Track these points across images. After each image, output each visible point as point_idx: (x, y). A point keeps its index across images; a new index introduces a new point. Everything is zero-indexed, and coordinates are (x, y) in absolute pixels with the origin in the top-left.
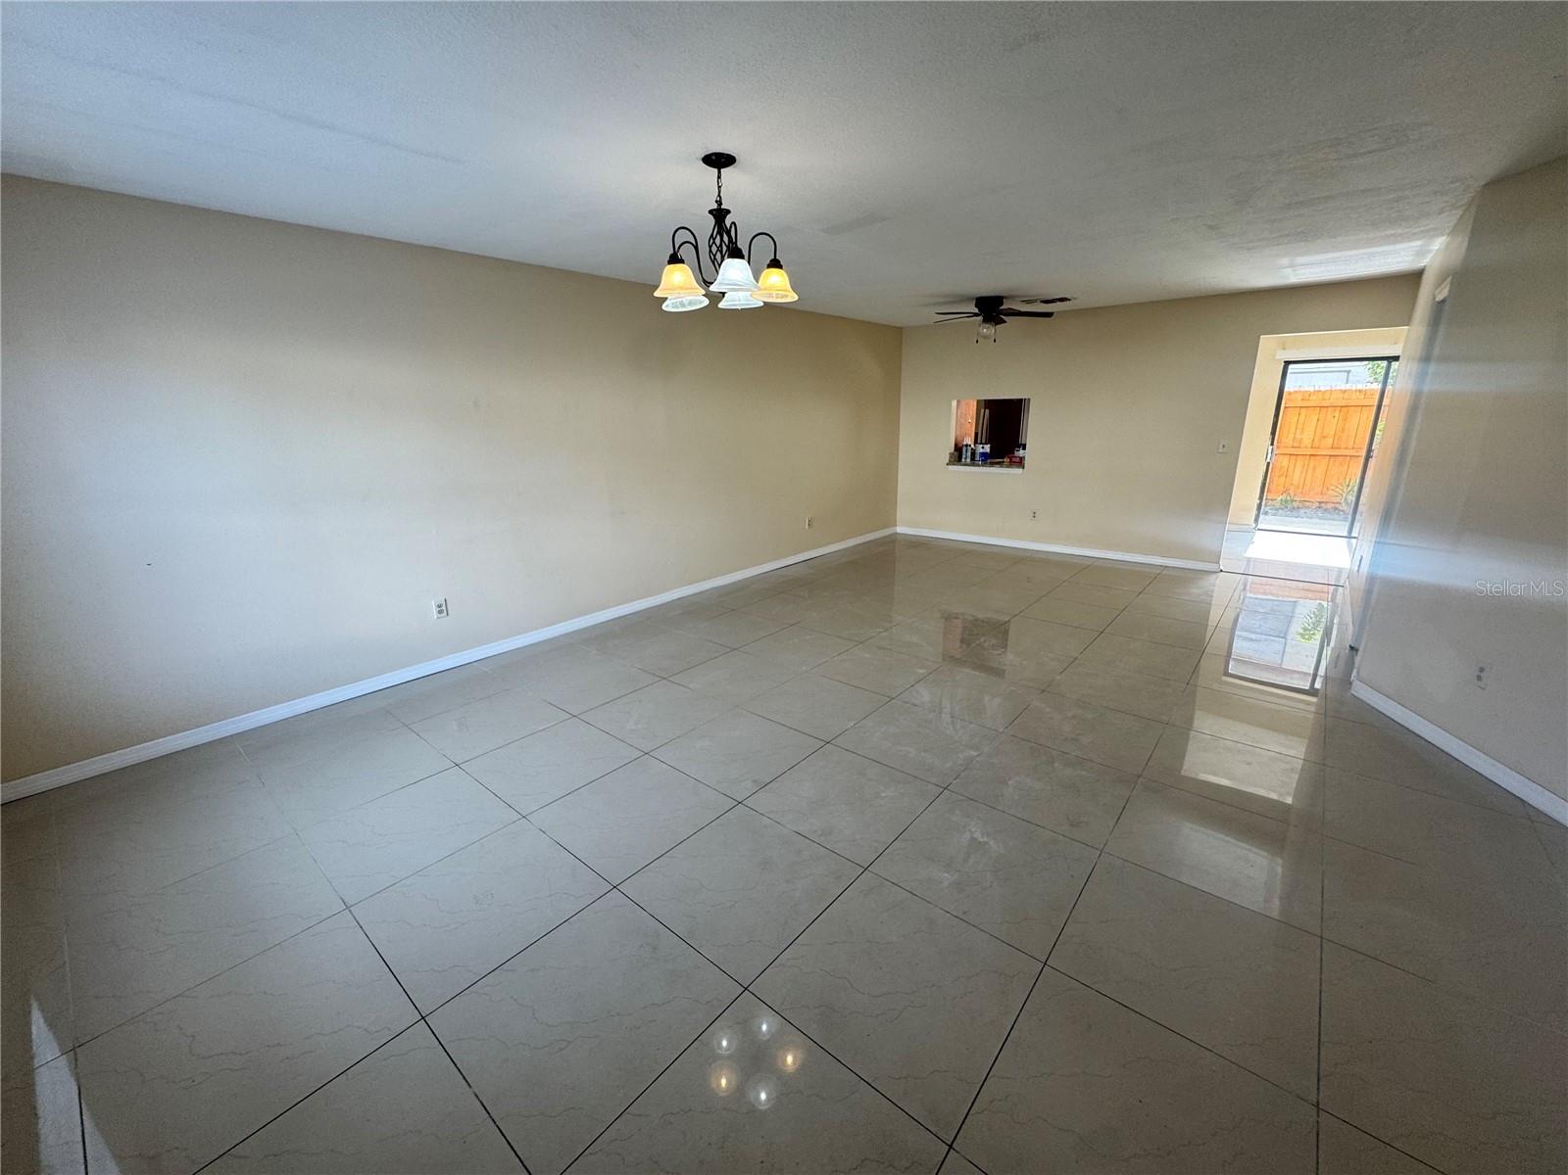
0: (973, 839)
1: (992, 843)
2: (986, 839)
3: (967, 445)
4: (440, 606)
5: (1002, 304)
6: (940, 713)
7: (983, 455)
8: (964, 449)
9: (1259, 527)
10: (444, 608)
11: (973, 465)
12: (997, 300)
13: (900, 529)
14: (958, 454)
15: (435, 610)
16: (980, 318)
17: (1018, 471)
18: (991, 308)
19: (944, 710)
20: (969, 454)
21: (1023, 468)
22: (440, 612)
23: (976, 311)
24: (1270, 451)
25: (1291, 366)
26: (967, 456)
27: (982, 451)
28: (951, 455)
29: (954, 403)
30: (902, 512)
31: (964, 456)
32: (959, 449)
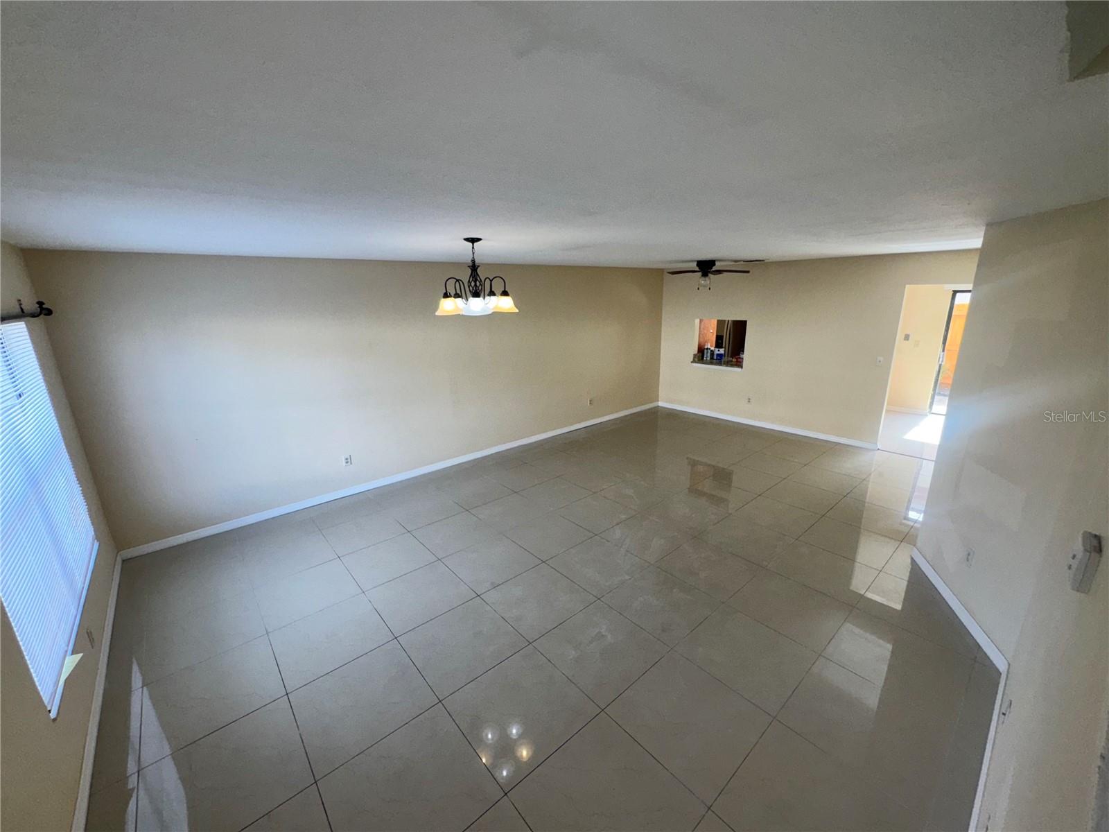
0: (600, 632)
1: (609, 636)
2: (607, 634)
3: (707, 349)
4: (347, 459)
5: (714, 265)
6: (621, 547)
7: (720, 356)
8: (705, 351)
9: (933, 411)
10: (349, 460)
11: (711, 363)
12: (712, 263)
13: (661, 404)
14: (701, 355)
15: (344, 461)
16: (700, 274)
17: (737, 370)
18: (706, 267)
19: (624, 547)
20: (709, 354)
21: (742, 367)
22: (347, 462)
23: (697, 269)
24: (941, 356)
25: (958, 294)
26: (707, 356)
27: (718, 352)
28: (695, 355)
29: (697, 321)
30: (663, 391)
31: (705, 356)
32: (701, 350)
